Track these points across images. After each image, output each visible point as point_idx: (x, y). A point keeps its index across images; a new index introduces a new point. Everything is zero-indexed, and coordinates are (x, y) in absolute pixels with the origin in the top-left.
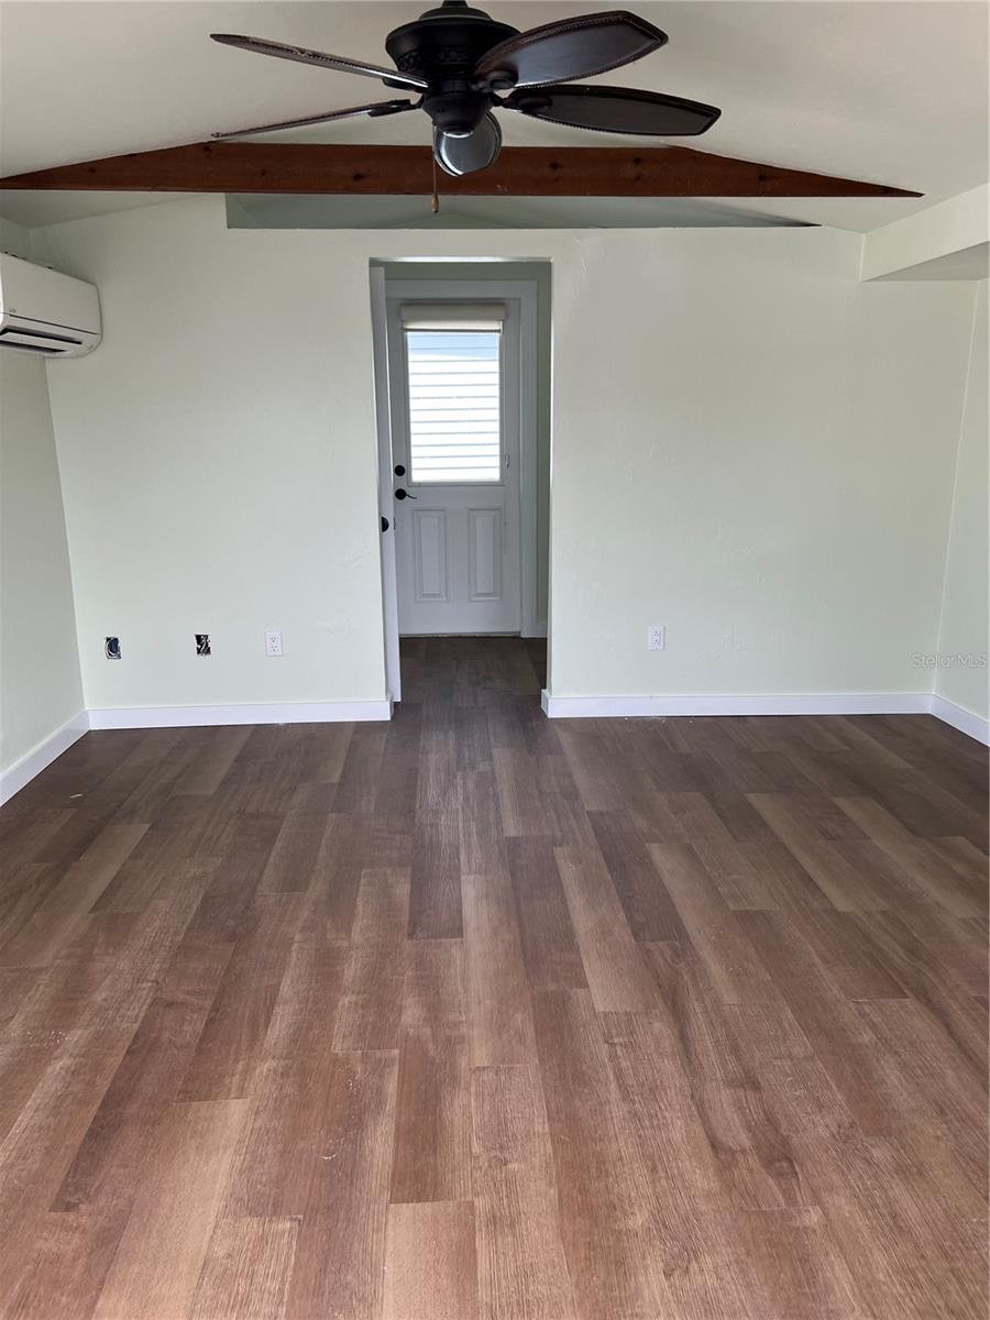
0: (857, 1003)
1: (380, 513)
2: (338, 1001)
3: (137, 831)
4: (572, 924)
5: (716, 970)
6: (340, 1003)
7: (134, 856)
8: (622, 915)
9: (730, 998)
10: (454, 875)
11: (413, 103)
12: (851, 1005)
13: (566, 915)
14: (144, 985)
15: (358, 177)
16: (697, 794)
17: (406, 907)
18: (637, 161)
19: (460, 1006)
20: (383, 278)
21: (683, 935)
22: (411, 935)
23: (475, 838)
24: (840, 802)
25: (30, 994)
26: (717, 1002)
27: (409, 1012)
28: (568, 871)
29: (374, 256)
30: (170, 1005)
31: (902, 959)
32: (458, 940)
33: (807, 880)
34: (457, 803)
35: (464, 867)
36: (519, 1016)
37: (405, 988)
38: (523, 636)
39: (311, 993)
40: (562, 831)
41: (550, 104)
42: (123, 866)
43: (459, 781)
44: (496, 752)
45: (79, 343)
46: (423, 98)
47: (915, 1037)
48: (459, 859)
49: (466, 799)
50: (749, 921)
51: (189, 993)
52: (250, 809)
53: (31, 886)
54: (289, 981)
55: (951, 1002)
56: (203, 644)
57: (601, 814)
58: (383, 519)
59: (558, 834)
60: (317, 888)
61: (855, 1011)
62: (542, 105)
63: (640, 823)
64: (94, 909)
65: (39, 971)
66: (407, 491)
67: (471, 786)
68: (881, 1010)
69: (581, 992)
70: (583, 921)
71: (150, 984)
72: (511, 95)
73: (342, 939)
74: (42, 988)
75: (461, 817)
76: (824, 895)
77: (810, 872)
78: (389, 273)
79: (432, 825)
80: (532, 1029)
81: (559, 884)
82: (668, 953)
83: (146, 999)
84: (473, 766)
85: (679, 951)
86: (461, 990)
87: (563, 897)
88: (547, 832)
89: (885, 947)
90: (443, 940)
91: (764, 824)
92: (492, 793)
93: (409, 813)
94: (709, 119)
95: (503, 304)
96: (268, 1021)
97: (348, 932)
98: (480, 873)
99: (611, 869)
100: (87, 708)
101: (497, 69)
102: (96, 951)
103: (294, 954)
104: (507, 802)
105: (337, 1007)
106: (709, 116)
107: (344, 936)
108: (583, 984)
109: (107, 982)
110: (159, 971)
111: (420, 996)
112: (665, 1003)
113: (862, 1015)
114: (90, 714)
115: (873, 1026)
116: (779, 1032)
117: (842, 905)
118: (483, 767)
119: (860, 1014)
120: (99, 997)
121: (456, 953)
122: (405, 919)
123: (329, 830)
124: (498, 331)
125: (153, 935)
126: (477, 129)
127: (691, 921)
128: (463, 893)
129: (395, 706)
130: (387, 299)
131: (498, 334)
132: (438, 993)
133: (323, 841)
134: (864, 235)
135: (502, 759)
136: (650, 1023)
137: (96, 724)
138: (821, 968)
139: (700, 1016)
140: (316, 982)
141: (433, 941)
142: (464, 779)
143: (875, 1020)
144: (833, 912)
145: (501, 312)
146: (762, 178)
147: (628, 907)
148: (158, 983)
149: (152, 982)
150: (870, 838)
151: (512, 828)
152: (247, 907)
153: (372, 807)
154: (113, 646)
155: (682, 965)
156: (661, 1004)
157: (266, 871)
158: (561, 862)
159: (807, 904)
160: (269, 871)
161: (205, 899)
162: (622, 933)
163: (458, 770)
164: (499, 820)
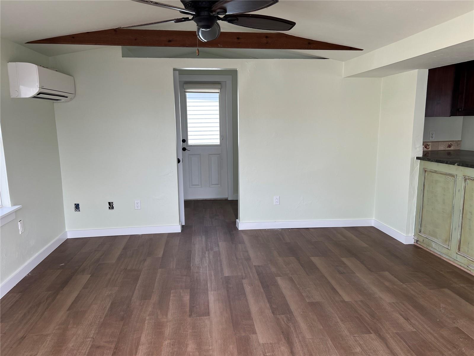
0: (354, 336)
1: (177, 157)
2: (163, 343)
3: (85, 278)
4: (250, 310)
5: (303, 325)
6: (164, 344)
7: (85, 287)
8: (268, 305)
9: (308, 336)
10: (206, 292)
11: (190, 18)
12: (352, 337)
13: (248, 306)
14: (88, 340)
15: (170, 41)
16: (293, 258)
17: (188, 305)
18: (267, 37)
19: (209, 343)
20: (178, 74)
21: (290, 312)
22: (190, 316)
23: (213, 277)
24: (345, 260)
25: (43, 345)
26: (304, 337)
27: (190, 346)
28: (248, 289)
29: (174, 68)
30: (98, 347)
31: (369, 319)
32: (208, 317)
33: (334, 289)
34: (206, 264)
35: (209, 289)
36: (231, 346)
37: (188, 337)
38: (229, 199)
39: (153, 340)
40: (245, 273)
41: (238, 20)
42: (80, 291)
43: (207, 255)
44: (220, 243)
45: (67, 97)
46: (193, 17)
47: (375, 348)
48: (207, 285)
49: (210, 262)
50: (314, 306)
51: (106, 342)
52: (129, 268)
53: (44, 301)
54: (144, 335)
55: (387, 335)
56: (111, 205)
57: (259, 266)
58: (178, 159)
59: (244, 274)
60: (155, 298)
61: (353, 339)
62: (235, 20)
63: (273, 269)
64: (69, 309)
65: (47, 335)
66: (187, 148)
67: (211, 257)
68: (362, 338)
69: (254, 336)
70: (254, 308)
71: (90, 339)
72: (224, 17)
73: (164, 318)
74: (48, 342)
75: (208, 269)
76: (340, 295)
77: (335, 287)
78: (179, 73)
79: (197, 272)
80: (236, 351)
81: (244, 294)
82: (285, 319)
83: (89, 345)
84: (212, 249)
85: (289, 318)
86: (209, 337)
87: (247, 299)
88: (240, 274)
89: (362, 314)
90: (203, 317)
91: (317, 268)
92: (219, 259)
93: (188, 268)
94: (292, 26)
95: (220, 83)
96: (136, 352)
97: (167, 315)
98: (215, 291)
99: (264, 288)
100: (67, 230)
101: (219, 8)
102: (69, 327)
103: (146, 325)
104: (225, 262)
105: (163, 345)
106: (292, 25)
107: (165, 317)
108: (254, 333)
109: (74, 338)
110: (94, 334)
111: (194, 340)
112: (285, 339)
113: (356, 341)
114: (68, 232)
115: (360, 345)
116: (327, 349)
117: (347, 298)
118: (216, 249)
119: (355, 341)
120: (71, 345)
121: (207, 322)
122: (188, 309)
123: (159, 275)
124: (218, 93)
125: (92, 319)
126: (212, 27)
127: (293, 307)
128: (209, 298)
129: (183, 227)
130: (179, 81)
131: (218, 94)
132: (201, 338)
133: (157, 280)
134: (344, 62)
135: (222, 246)
136: (280, 347)
137: (69, 237)
138: (340, 323)
139: (298, 343)
140: (155, 336)
141: (198, 318)
142: (209, 254)
143: (361, 343)
144: (343, 301)
145: (219, 86)
146: (309, 43)
147: (270, 302)
148: (94, 338)
149: (91, 338)
150: (355, 273)
151: (227, 273)
152: (128, 307)
153: (175, 266)
154: (77, 207)
155: (290, 324)
156: (283, 340)
157: (135, 292)
158: (245, 285)
159: (334, 298)
160: (136, 292)
161: (112, 304)
162: (268, 312)
163: (207, 251)
164: (222, 269)
